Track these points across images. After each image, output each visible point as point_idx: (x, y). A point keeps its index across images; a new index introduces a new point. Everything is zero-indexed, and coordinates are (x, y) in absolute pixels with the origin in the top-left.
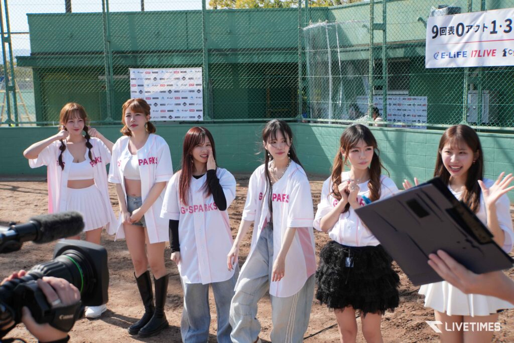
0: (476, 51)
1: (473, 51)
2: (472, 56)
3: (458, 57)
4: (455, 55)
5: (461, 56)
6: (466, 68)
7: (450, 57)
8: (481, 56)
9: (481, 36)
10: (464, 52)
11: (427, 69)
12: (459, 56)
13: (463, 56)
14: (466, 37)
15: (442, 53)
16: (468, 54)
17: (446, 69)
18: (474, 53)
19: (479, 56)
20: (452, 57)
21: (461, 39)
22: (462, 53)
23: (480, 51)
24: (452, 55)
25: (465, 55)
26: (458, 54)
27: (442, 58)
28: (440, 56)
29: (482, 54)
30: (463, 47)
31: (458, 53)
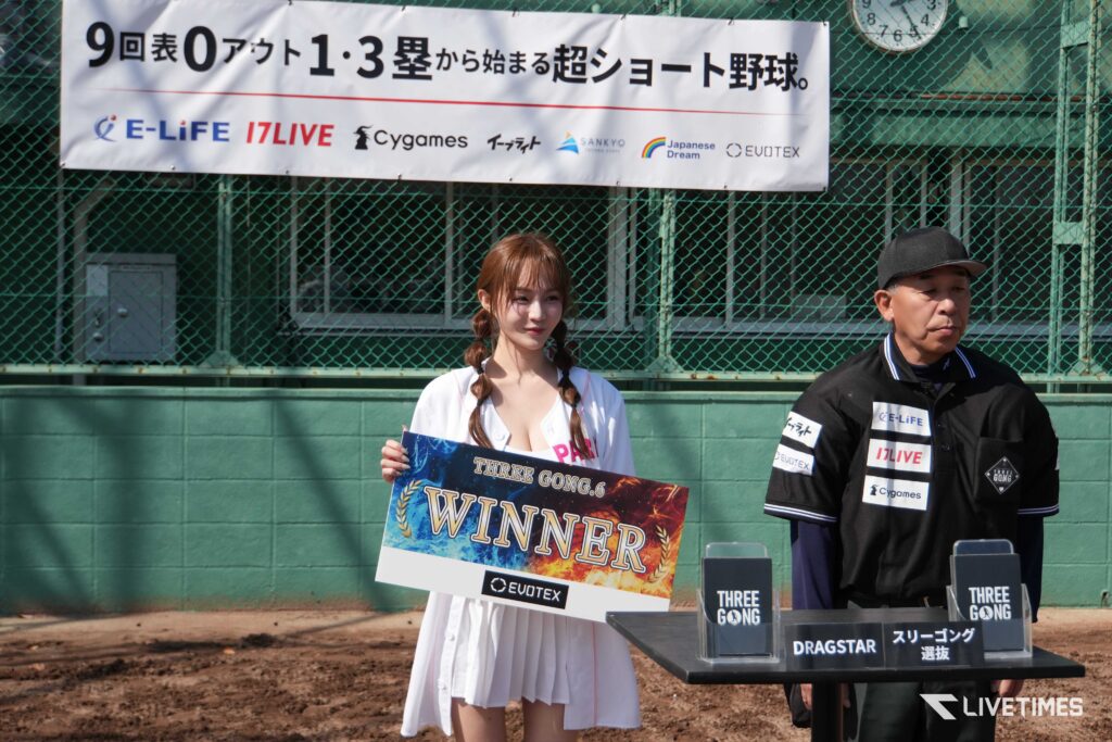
0: (267, 125)
1: (252, 125)
2: (249, 140)
3: (194, 137)
4: (183, 131)
5: (205, 138)
6: (226, 176)
7: (163, 136)
8: (283, 142)
9: (279, 77)
10: (216, 125)
11: (68, 172)
12: (200, 135)
13: (216, 138)
14: (223, 76)
15: (130, 123)
16: (236, 130)
17: (149, 175)
18: (258, 131)
19: (276, 141)
20: (173, 138)
21: (204, 82)
22: (210, 129)
23: (278, 126)
24: (174, 129)
25: (221, 136)
26: (196, 128)
27: (130, 135)
28: (120, 128)
29: (285, 135)
30: (215, 107)
31: (195, 125)
